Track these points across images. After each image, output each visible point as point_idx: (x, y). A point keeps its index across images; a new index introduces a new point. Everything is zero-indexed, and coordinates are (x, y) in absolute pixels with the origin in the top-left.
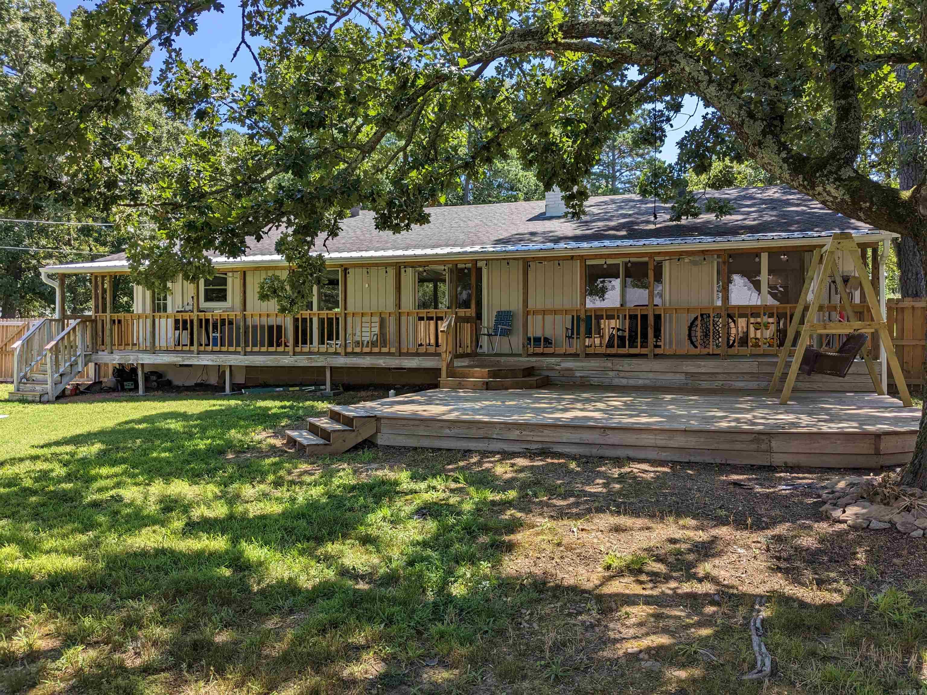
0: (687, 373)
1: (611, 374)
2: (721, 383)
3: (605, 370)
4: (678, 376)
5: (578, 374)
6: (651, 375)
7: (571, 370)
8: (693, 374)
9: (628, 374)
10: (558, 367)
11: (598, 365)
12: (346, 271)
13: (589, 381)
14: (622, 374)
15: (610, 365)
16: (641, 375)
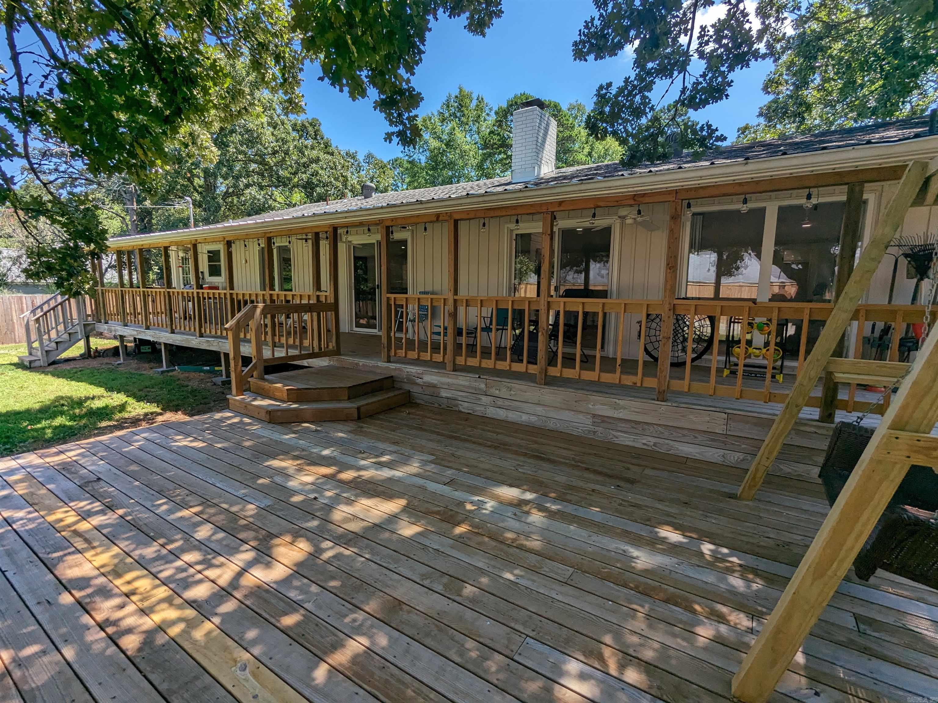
0: (594, 416)
1: (485, 399)
2: (653, 440)
3: (477, 392)
4: (581, 418)
5: (444, 394)
6: (540, 410)
7: (434, 386)
8: (604, 420)
9: (507, 403)
10: (419, 381)
11: (467, 384)
12: (229, 244)
13: (456, 406)
14: (500, 402)
15: (483, 386)
16: (527, 407)
